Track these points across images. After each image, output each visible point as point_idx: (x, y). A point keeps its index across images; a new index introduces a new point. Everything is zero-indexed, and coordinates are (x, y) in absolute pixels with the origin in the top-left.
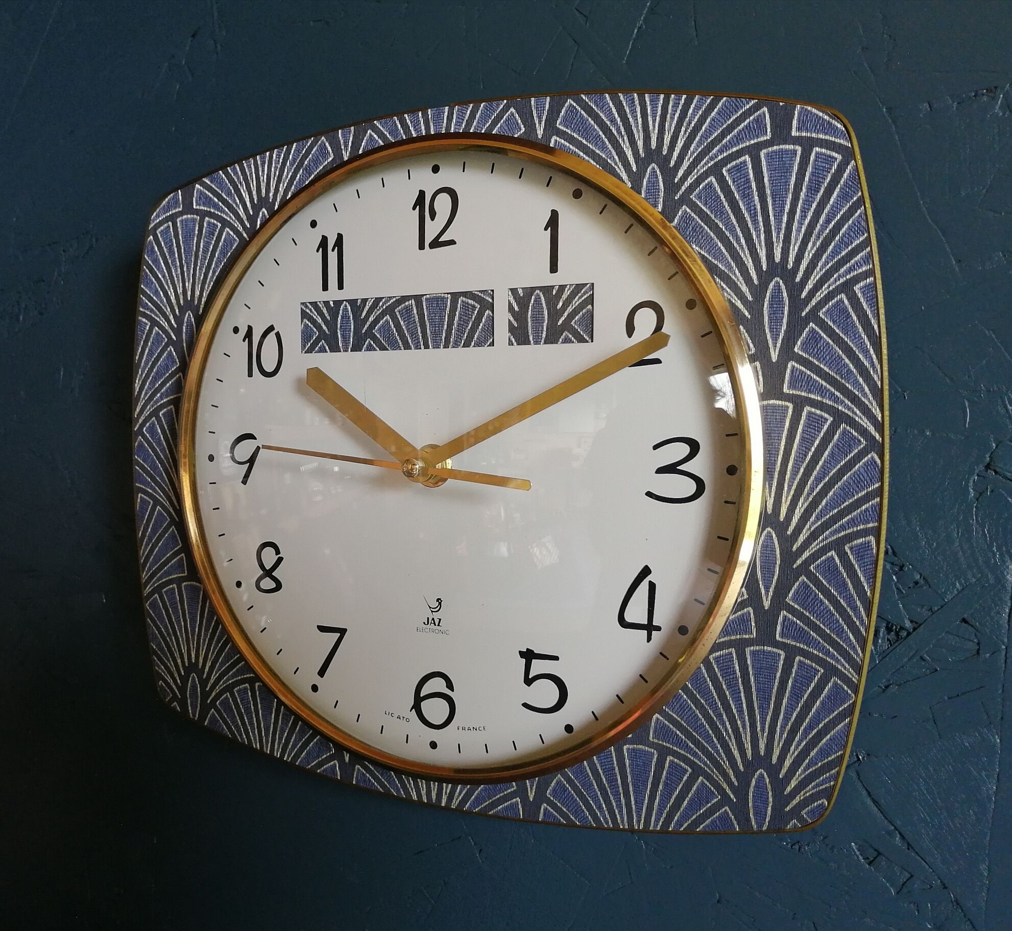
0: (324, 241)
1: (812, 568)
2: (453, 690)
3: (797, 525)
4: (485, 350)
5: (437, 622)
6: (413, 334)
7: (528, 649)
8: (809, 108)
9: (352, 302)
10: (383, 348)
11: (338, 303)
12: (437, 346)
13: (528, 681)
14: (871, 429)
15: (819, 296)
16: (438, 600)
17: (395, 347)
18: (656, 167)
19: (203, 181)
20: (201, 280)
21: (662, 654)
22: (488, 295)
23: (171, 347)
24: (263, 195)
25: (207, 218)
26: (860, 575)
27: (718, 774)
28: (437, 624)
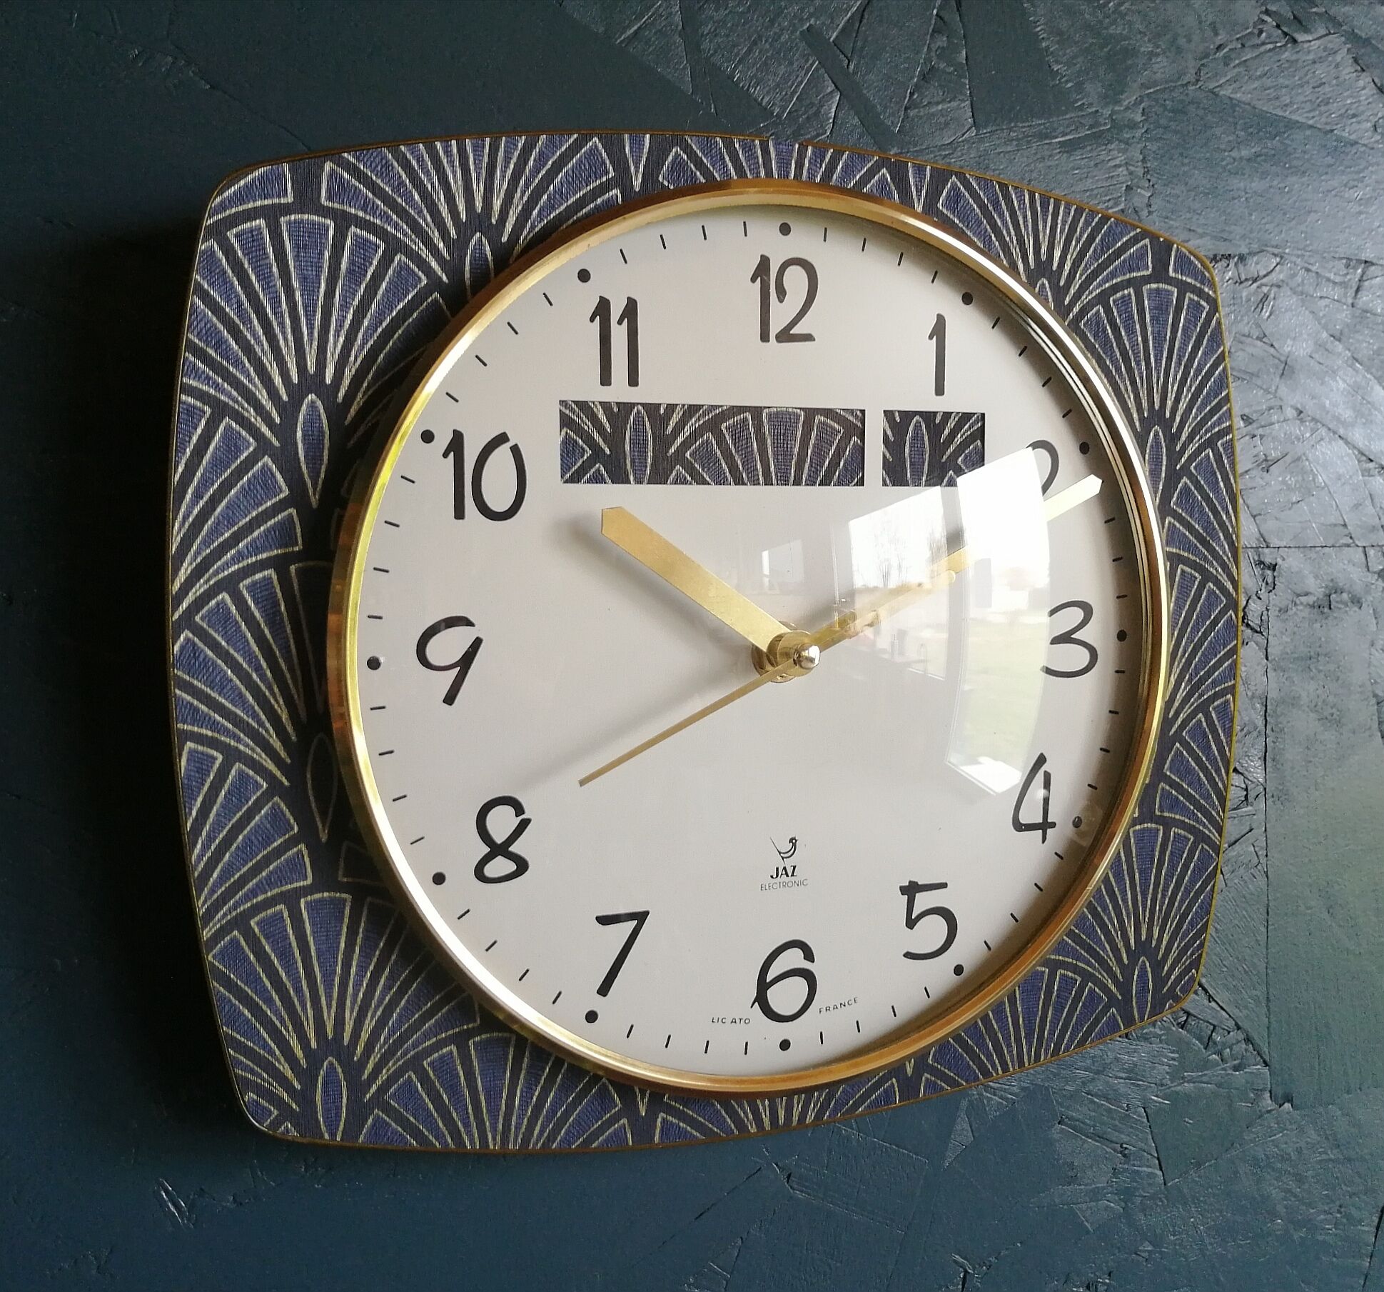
0: (603, 309)
1: (1184, 733)
2: (813, 961)
4: (851, 490)
5: (790, 871)
6: (748, 460)
7: (910, 882)
8: (1184, 250)
9: (652, 409)
10: (701, 481)
11: (626, 407)
12: (783, 481)
13: (911, 923)
14: (1229, 586)
15: (1191, 449)
16: (791, 841)
17: (720, 480)
18: (1046, 281)
19: (343, 158)
20: (341, 340)
21: (1056, 854)
22: (857, 417)
23: (267, 459)
24: (479, 210)
25: (353, 229)
26: (1221, 735)
27: (1105, 975)
28: (790, 874)
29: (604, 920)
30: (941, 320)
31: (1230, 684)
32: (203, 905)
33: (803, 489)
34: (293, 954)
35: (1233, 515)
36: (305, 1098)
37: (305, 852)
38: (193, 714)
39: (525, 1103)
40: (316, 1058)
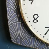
29: (46, 27)
32: (9, 22)
36: (17, 40)
37: (17, 18)
38: (8, 5)
39: (36, 44)
40: (18, 37)
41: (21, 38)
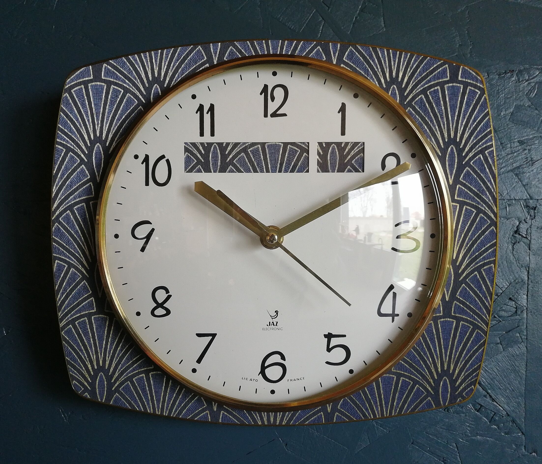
0: (201, 108)
1: (467, 280)
2: (285, 360)
3: (461, 260)
4: (303, 174)
5: (275, 324)
6: (259, 164)
7: (329, 333)
8: (466, 68)
9: (220, 144)
10: (240, 171)
11: (210, 144)
12: (274, 171)
13: (329, 350)
14: (492, 216)
15: (471, 155)
16: (276, 312)
17: (248, 171)
18: (395, 86)
19: (110, 62)
20: (108, 124)
21: (399, 327)
22: (306, 145)
23: (83, 166)
24: (156, 76)
25: (112, 86)
26: (488, 282)
27: (425, 382)
28: (275, 325)
29: (199, 335)
30: (343, 105)
31: (492, 259)
32: (60, 315)
33: (282, 174)
34: (89, 335)
35: (494, 184)
36: (92, 385)
37: (94, 300)
38: (58, 251)
39: (170, 399)
40: (96, 372)
41: (109, 378)
